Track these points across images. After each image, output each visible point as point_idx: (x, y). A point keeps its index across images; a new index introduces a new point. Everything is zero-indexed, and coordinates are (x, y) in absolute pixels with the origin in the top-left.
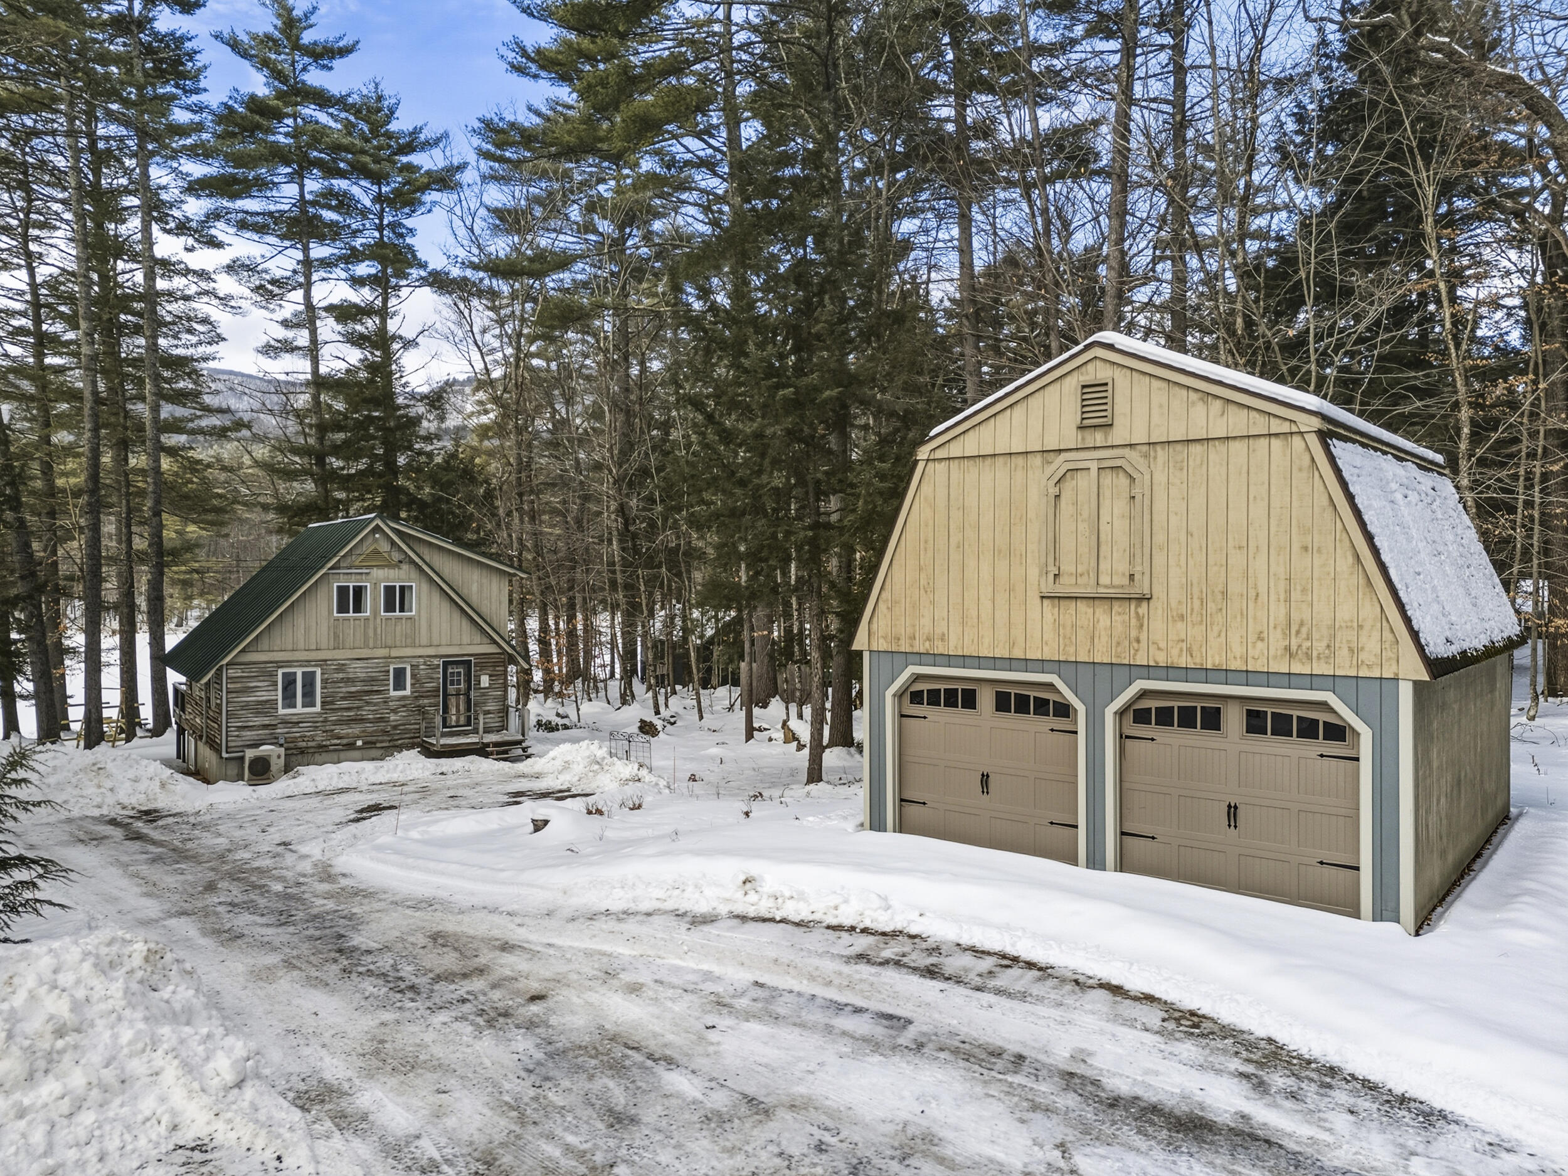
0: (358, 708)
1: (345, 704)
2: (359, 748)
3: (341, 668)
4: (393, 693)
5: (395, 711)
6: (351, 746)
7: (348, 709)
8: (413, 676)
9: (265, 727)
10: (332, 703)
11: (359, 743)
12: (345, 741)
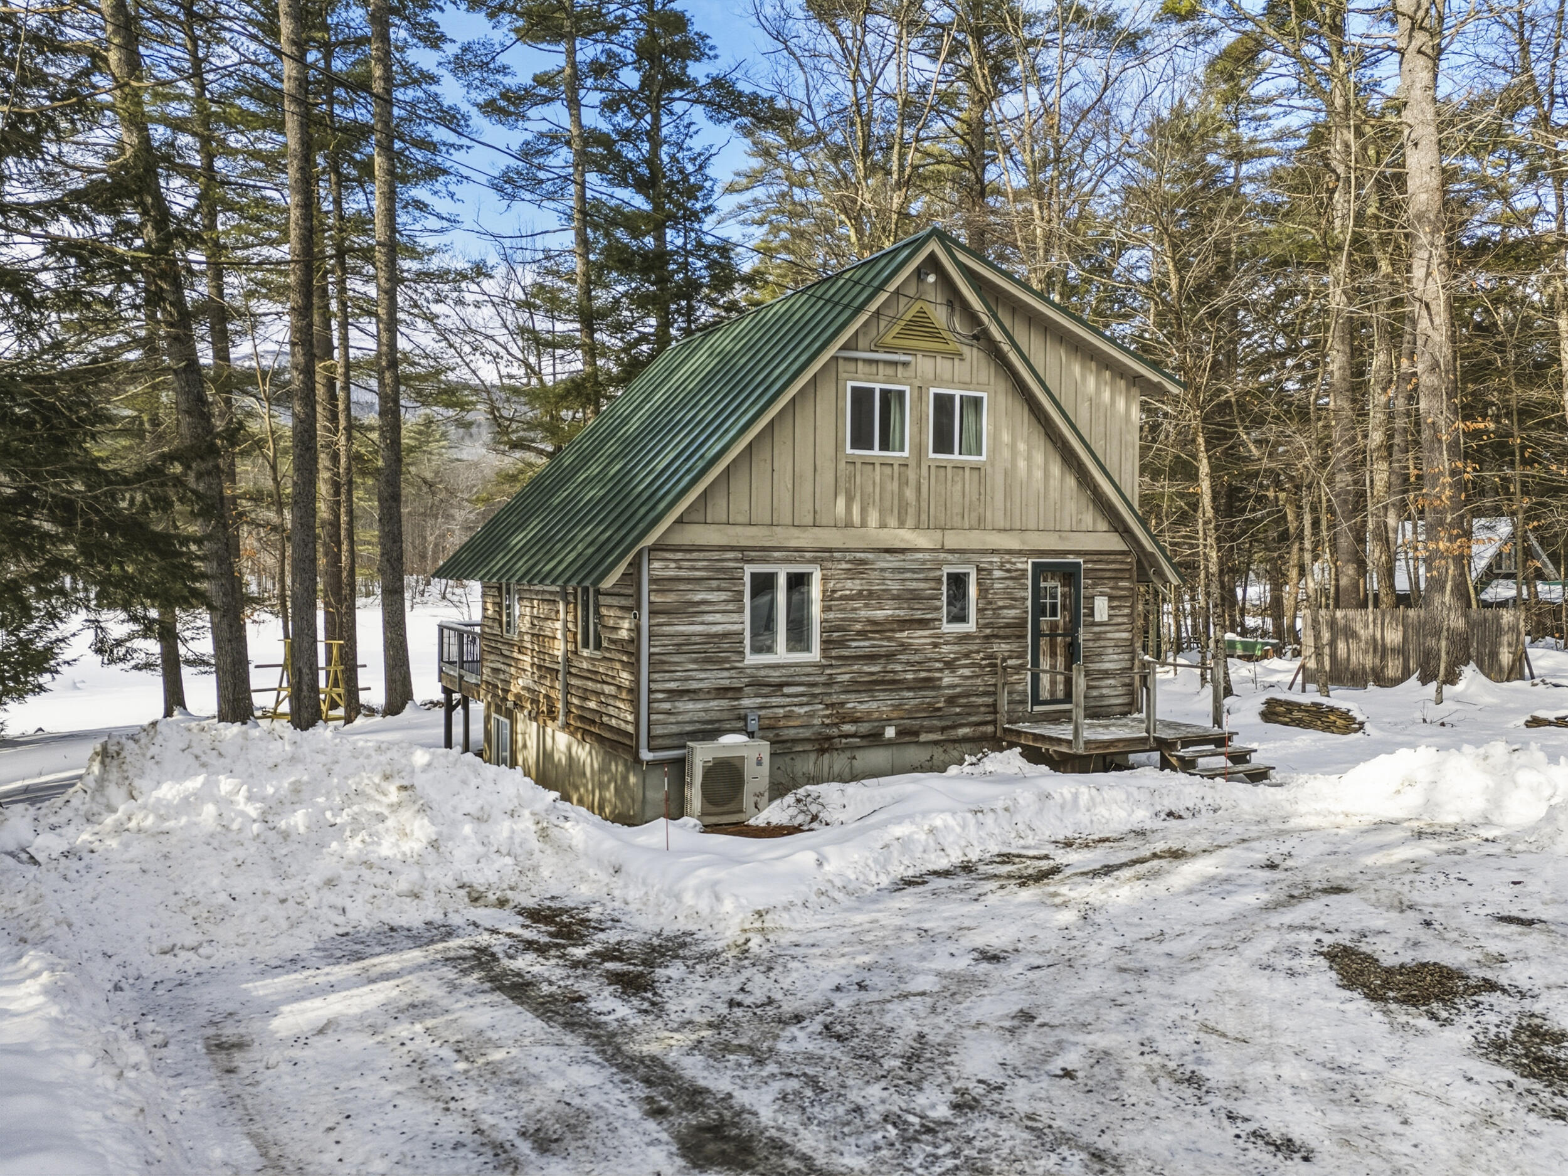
0: (890, 656)
1: (863, 646)
2: (890, 743)
3: (859, 568)
4: (948, 628)
5: (950, 665)
6: (875, 738)
7: (871, 658)
8: (983, 591)
9: (722, 692)
10: (842, 643)
11: (890, 732)
12: (864, 728)
